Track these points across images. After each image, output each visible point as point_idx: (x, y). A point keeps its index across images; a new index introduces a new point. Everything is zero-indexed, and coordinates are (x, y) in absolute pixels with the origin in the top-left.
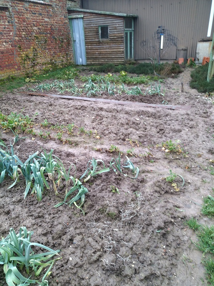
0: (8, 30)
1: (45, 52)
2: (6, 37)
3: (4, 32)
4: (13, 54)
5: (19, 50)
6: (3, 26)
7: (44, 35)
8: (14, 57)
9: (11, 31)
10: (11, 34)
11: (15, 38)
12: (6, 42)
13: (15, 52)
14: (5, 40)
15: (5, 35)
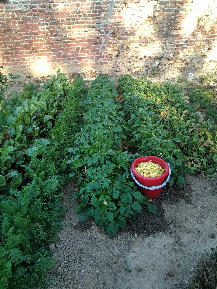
0: (97, 10)
1: (165, 40)
2: (91, 21)
3: (90, 14)
4: (100, 43)
5: (111, 38)
6: (90, 6)
7: (171, 13)
8: (99, 47)
9: (104, 11)
10: (103, 15)
11: (109, 20)
12: (89, 27)
13: (103, 41)
14: (89, 24)
15: (91, 18)
